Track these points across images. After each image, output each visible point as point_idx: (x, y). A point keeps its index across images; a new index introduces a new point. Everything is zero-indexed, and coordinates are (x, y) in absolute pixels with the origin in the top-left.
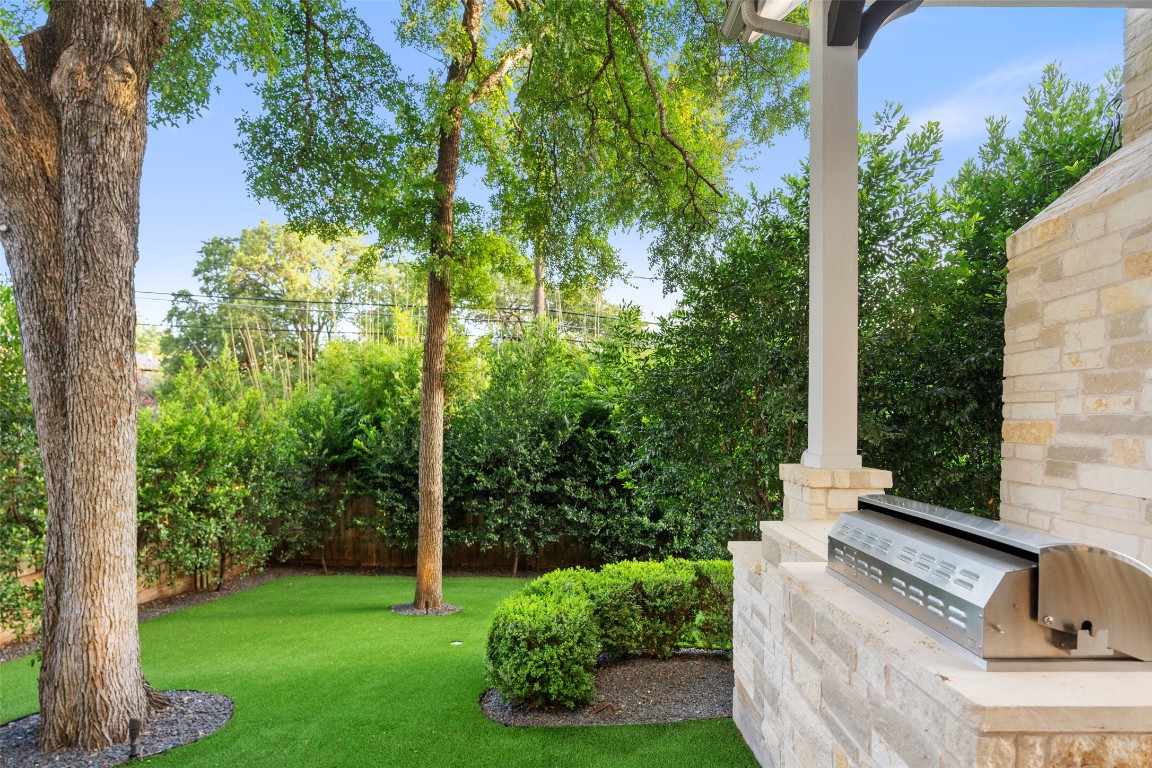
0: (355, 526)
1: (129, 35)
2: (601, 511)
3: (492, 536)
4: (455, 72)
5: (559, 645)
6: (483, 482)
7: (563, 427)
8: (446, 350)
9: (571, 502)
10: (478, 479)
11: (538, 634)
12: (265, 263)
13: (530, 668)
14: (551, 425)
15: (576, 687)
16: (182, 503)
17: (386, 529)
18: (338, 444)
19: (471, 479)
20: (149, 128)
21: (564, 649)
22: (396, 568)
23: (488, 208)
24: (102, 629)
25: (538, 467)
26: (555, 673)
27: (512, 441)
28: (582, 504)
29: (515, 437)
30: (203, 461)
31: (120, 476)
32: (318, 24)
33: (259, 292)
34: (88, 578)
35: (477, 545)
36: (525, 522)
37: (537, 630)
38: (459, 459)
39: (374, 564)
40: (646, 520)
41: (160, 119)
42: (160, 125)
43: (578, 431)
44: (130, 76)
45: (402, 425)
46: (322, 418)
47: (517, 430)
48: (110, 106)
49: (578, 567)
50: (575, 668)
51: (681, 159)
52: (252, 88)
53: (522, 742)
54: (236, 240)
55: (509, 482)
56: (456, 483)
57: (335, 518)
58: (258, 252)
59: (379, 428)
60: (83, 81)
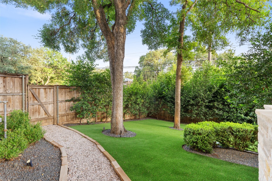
0: (163, 110)
1: (123, 21)
2: (226, 111)
3: (194, 115)
4: (184, 7)
5: (201, 135)
6: (192, 102)
7: (214, 88)
8: (181, 70)
9: (217, 108)
10: (191, 101)
11: (195, 132)
12: (150, 59)
13: (193, 139)
14: (211, 88)
15: (206, 147)
16: (132, 101)
17: (170, 111)
18: (160, 93)
19: (189, 101)
20: (126, 35)
21: (202, 136)
22: (172, 121)
23: (192, 36)
24: (118, 116)
25: (207, 99)
26: (200, 142)
27: (199, 92)
28: (220, 109)
29: (200, 91)
30: (136, 94)
31: (121, 92)
32: (154, 8)
33: (149, 65)
34: (116, 107)
35: (191, 117)
36: (204, 113)
37: (195, 130)
38: (186, 96)
39: (168, 119)
40: (243, 116)
41: (128, 33)
42: (128, 34)
43: (219, 89)
44: (122, 27)
45: (173, 89)
46: (157, 87)
47: (201, 89)
48: (120, 32)
49: (213, 121)
50: (205, 142)
51: (244, 6)
52: (143, 24)
53: (190, 155)
54: (145, 56)
55: (199, 102)
56: (185, 102)
57: (159, 108)
58: (149, 57)
59: (168, 89)
60: (117, 30)
